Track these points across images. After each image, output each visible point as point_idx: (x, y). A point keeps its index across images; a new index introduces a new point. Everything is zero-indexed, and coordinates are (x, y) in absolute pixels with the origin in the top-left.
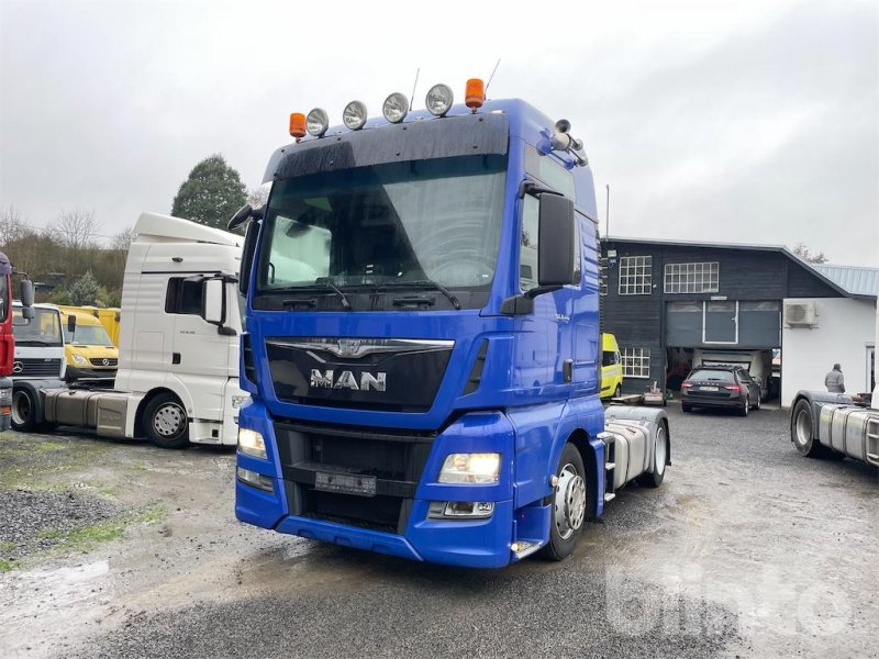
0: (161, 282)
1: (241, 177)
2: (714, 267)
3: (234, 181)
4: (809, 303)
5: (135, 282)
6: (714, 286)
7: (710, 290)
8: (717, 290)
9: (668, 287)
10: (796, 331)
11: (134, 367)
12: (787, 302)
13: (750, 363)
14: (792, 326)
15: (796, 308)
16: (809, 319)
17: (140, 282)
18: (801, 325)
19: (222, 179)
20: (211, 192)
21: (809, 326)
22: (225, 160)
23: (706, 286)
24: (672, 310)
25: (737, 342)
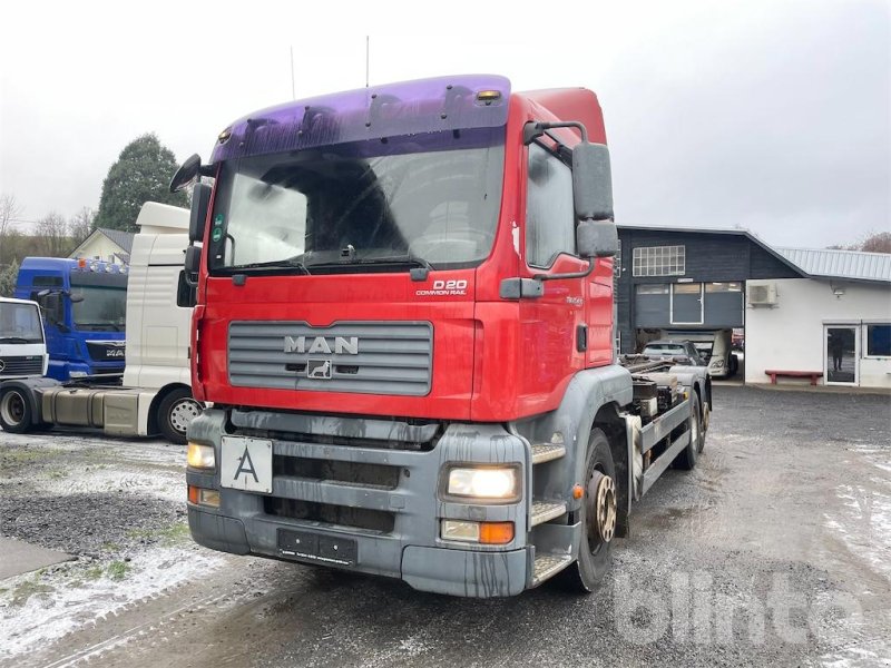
0: (171, 275)
1: (176, 157)
2: (680, 250)
3: (170, 163)
4: (770, 283)
5: (141, 275)
6: (680, 268)
7: (677, 273)
8: (683, 273)
9: (637, 270)
10: (759, 311)
11: (143, 363)
12: (749, 283)
13: (713, 342)
14: (755, 306)
15: (759, 288)
16: (771, 299)
17: (147, 275)
18: (763, 305)
19: (155, 160)
20: (145, 174)
21: (770, 306)
22: (158, 139)
23: (673, 269)
24: (641, 292)
25: (702, 322)
